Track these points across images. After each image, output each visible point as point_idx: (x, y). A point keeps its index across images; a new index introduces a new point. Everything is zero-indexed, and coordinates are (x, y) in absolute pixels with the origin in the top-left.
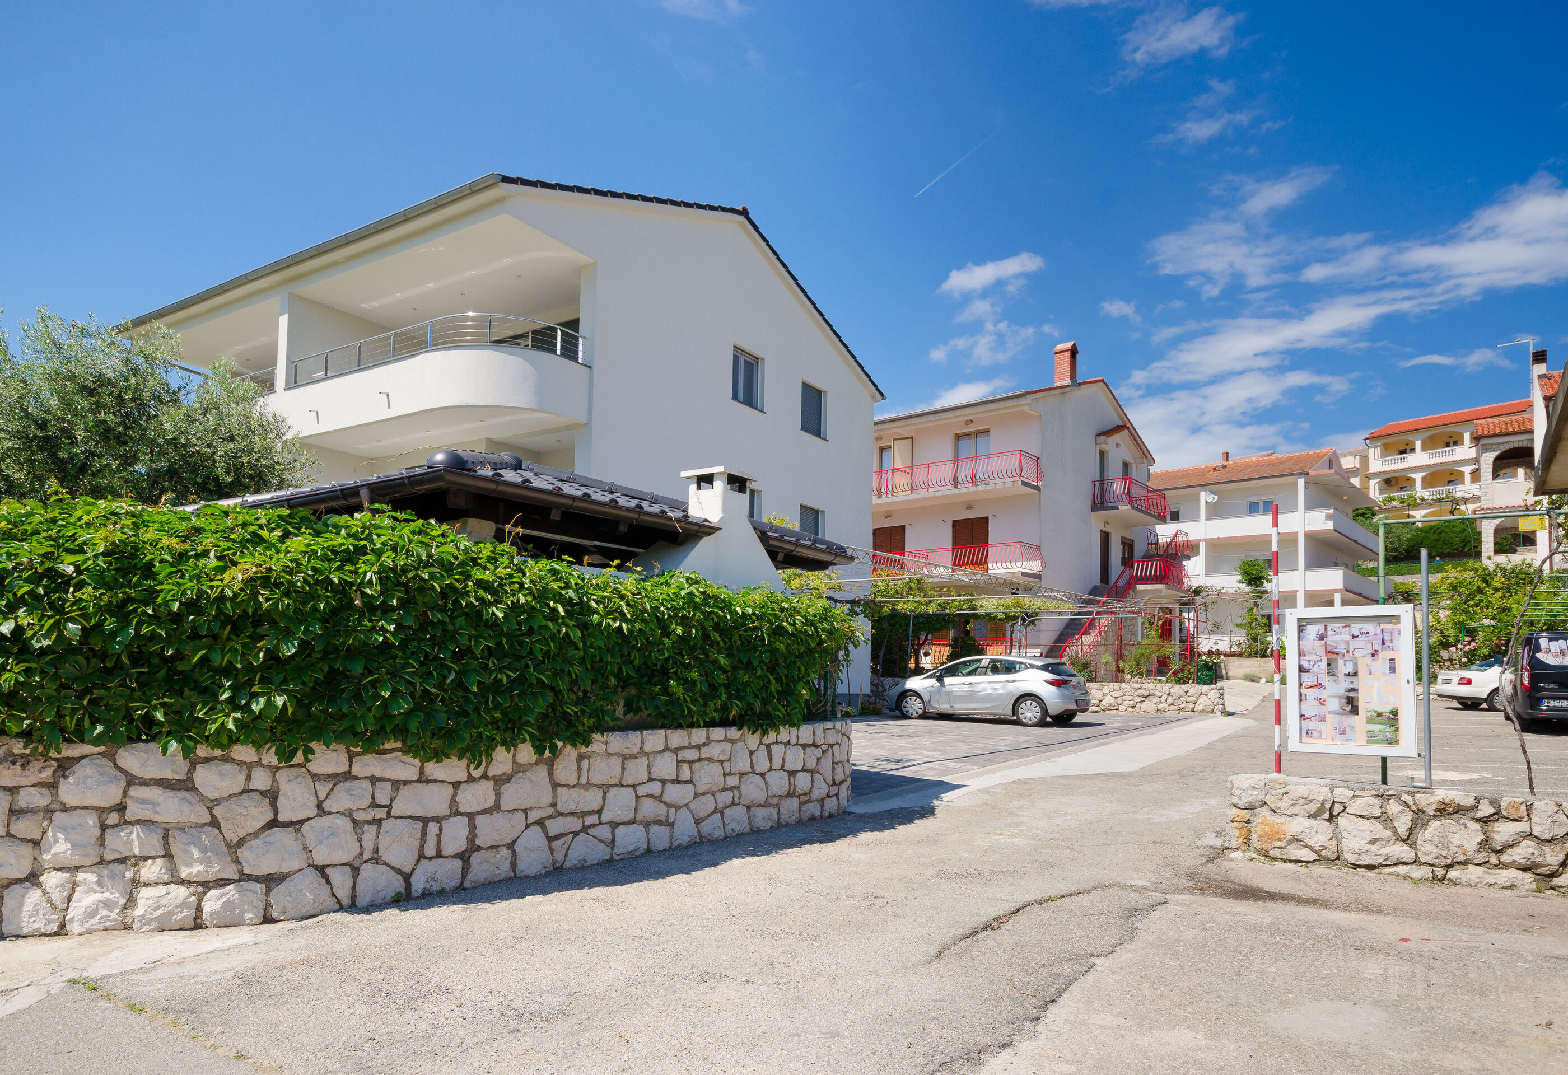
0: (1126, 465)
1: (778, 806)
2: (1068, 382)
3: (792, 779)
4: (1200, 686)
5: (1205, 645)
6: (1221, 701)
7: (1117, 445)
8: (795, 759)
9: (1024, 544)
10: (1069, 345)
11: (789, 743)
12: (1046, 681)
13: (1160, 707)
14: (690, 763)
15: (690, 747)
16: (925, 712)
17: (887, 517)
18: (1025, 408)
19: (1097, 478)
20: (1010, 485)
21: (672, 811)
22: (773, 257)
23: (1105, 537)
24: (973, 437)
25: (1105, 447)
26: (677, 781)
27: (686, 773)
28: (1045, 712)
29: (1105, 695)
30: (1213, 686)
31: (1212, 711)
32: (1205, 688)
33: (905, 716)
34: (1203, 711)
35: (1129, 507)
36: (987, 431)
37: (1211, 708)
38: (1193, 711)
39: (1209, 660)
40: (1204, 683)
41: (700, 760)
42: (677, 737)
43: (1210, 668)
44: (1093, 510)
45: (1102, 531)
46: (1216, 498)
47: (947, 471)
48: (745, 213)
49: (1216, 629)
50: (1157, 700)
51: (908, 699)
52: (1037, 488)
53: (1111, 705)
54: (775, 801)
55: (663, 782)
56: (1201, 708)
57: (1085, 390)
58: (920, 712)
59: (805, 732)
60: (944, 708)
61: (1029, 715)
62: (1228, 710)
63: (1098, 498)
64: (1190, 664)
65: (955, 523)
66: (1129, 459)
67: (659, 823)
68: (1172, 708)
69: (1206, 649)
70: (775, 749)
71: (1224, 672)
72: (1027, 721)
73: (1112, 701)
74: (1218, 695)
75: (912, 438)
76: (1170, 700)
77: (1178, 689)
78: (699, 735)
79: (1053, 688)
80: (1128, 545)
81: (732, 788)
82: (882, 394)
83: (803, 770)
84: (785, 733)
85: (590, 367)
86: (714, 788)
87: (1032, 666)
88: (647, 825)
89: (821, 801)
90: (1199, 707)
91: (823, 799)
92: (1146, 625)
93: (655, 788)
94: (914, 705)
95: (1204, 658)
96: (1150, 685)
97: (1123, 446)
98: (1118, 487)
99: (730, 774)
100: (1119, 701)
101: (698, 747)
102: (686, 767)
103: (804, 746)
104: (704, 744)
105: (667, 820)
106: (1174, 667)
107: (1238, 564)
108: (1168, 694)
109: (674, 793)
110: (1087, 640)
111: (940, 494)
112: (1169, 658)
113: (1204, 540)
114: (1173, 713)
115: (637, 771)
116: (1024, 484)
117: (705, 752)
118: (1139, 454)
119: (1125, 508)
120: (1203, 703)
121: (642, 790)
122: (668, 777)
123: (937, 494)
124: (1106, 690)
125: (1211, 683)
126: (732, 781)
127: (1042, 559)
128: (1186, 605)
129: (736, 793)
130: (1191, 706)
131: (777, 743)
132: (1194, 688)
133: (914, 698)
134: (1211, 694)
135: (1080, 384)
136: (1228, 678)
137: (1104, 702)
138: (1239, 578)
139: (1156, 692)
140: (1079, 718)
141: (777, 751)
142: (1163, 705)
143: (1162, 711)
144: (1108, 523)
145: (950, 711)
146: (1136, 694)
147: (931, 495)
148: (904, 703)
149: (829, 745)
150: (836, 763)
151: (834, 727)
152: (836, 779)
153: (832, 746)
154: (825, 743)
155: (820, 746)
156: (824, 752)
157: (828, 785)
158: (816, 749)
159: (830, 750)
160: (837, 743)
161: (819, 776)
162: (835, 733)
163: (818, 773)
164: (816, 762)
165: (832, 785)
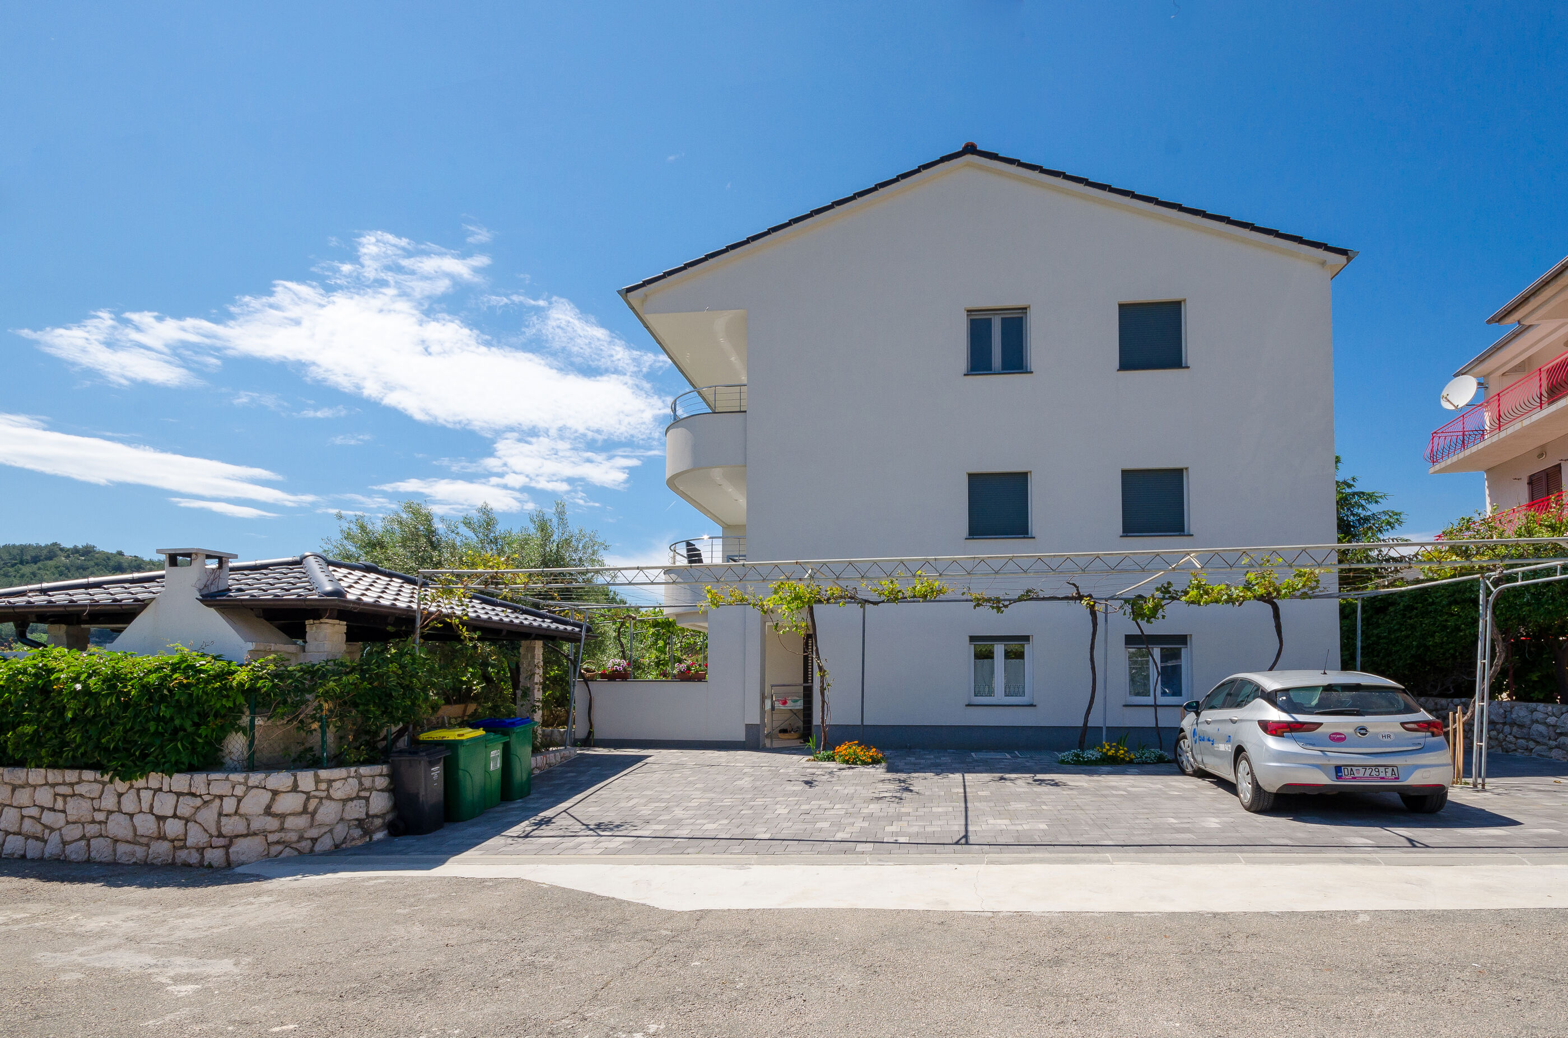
1: (148, 845)
3: (161, 823)
8: (165, 805)
11: (160, 789)
14: (65, 796)
15: (64, 783)
21: (47, 831)
26: (52, 809)
27: (60, 804)
41: (74, 795)
42: (54, 776)
54: (144, 840)
55: (43, 808)
59: (180, 781)
67: (37, 838)
70: (143, 793)
78: (71, 776)
81: (100, 823)
83: (175, 816)
84: (155, 779)
86: (83, 820)
88: (27, 838)
89: (201, 850)
91: (204, 848)
93: (34, 812)
99: (99, 810)
101: (72, 785)
102: (60, 800)
103: (179, 794)
104: (77, 783)
105: (43, 838)
109: (48, 818)
115: (23, 797)
117: (78, 789)
121: (25, 812)
122: (45, 805)
126: (100, 816)
129: (103, 826)
131: (147, 788)
141: (146, 795)
149: (216, 796)
150: (226, 815)
151: (227, 779)
152: (224, 831)
153: (221, 797)
154: (209, 794)
155: (200, 796)
156: (205, 802)
157: (211, 836)
158: (194, 798)
159: (217, 801)
160: (232, 795)
161: (198, 825)
162: (229, 785)
163: (196, 822)
164: (193, 810)
165: (218, 836)
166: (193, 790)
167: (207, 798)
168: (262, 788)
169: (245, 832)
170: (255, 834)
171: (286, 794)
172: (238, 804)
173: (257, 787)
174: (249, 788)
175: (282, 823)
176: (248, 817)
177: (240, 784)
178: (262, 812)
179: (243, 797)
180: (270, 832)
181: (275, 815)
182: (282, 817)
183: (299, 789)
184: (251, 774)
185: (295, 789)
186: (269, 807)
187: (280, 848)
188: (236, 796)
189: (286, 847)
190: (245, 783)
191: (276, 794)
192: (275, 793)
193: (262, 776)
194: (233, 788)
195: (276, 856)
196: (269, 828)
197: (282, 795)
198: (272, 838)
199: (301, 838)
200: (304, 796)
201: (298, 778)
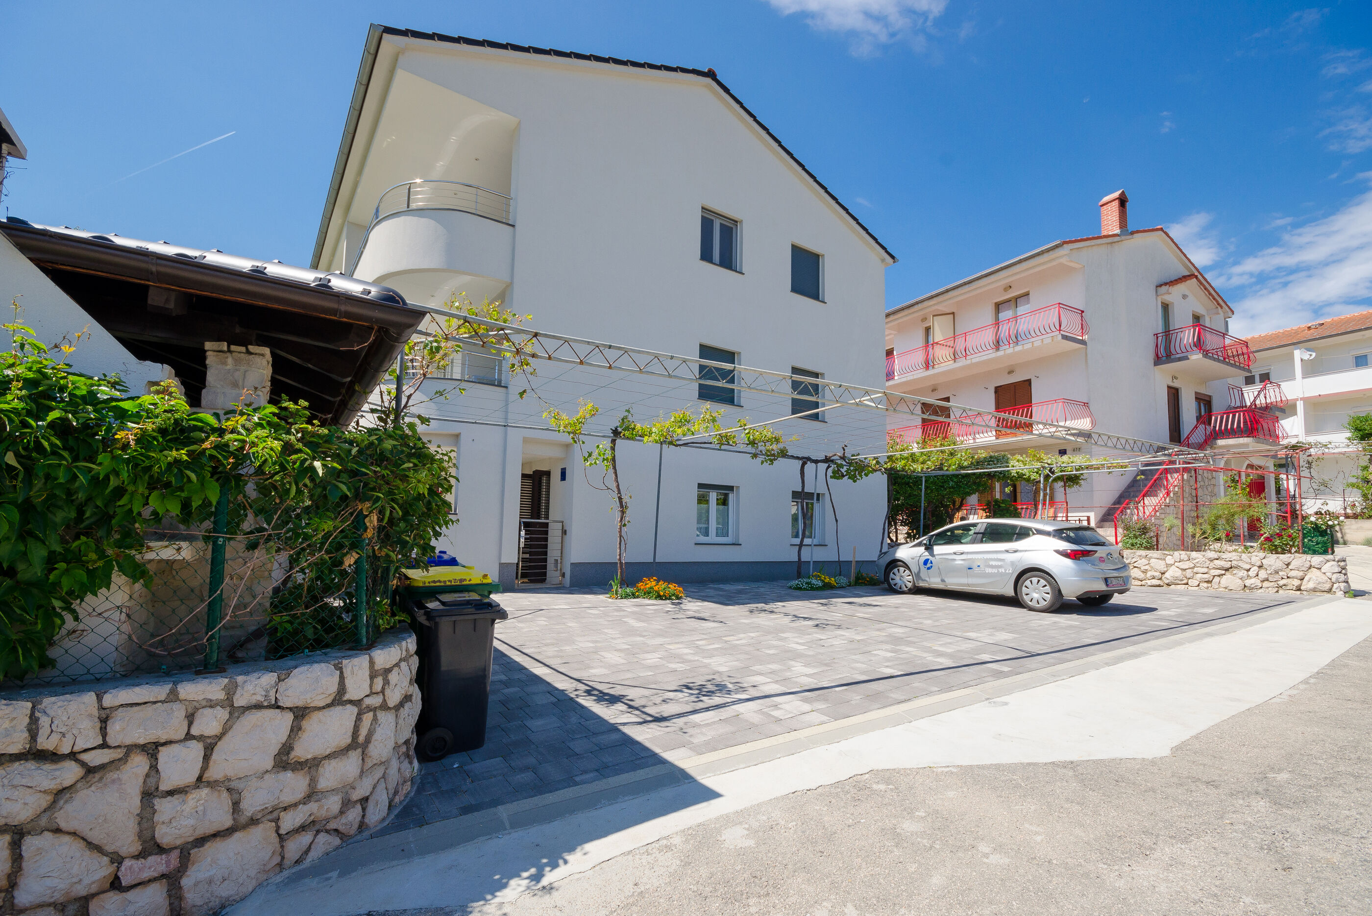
0: (1197, 318)
2: (1118, 231)
4: (1309, 557)
5: (1310, 507)
6: (1342, 578)
7: (1185, 297)
9: (1067, 401)
10: (1116, 194)
12: (1058, 552)
13: (1248, 583)
16: (914, 586)
17: (933, 391)
18: (1064, 261)
19: (1160, 329)
20: (1052, 342)
22: (750, 120)
23: (1174, 395)
24: (1013, 303)
25: (1168, 298)
28: (1058, 593)
29: (1168, 566)
30: (1330, 557)
31: (1330, 591)
32: (1317, 559)
33: (893, 590)
34: (1314, 590)
35: (1201, 356)
36: (1027, 294)
37: (1327, 586)
38: (1299, 589)
39: (1320, 522)
40: (1315, 552)
43: (1323, 533)
44: (1156, 364)
45: (1169, 387)
46: (1314, 354)
47: (988, 336)
48: (711, 74)
49: (1323, 488)
50: (1243, 573)
51: (895, 570)
52: (1083, 342)
53: (1177, 578)
56: (1311, 585)
57: (1139, 240)
58: (910, 585)
60: (934, 582)
61: (1036, 596)
62: (1354, 586)
63: (1162, 352)
64: (1292, 527)
65: (997, 390)
66: (1201, 311)
68: (1266, 584)
69: (1311, 511)
71: (1339, 535)
72: (1033, 604)
73: (1179, 573)
74: (1337, 569)
75: (953, 313)
76: (1263, 574)
77: (1274, 561)
79: (1068, 562)
80: (1205, 402)
82: (893, 257)
85: (513, 226)
87: (1040, 532)
90: (1307, 585)
92: (1229, 483)
94: (903, 578)
95: (1313, 519)
96: (1231, 553)
97: (1191, 298)
98: (1188, 337)
100: (1189, 573)
106: (1266, 532)
107: (1347, 420)
108: (1260, 567)
110: (1150, 502)
111: (977, 360)
112: (1259, 520)
113: (1301, 399)
114: (1268, 593)
116: (1065, 337)
118: (1212, 304)
119: (1196, 357)
120: (1313, 579)
123: (974, 361)
124: (1169, 560)
125: (1325, 552)
127: (1091, 415)
128: (1284, 465)
130: (1296, 582)
132: (1299, 560)
133: (902, 569)
134: (1326, 568)
135: (1132, 233)
136: (1345, 543)
137: (1167, 575)
138: (1349, 435)
139: (1241, 564)
140: (1117, 599)
142: (1253, 581)
143: (1251, 589)
144: (1176, 378)
145: (941, 586)
146: (1212, 565)
147: (968, 362)
148: (892, 575)
149: (130, 749)
150: (171, 793)
151: (173, 697)
152: (166, 835)
153: (152, 750)
154: (104, 745)
155: (73, 756)
156: (90, 770)
157: (117, 859)
158: (48, 767)
159: (139, 764)
160: (189, 737)
161: (66, 839)
162: (179, 712)
163: (58, 831)
164: (45, 801)
165: (142, 855)
166: (45, 743)
167: (95, 758)
168: (270, 707)
169: (228, 822)
170: (253, 821)
171: (326, 712)
172: (207, 758)
173: (258, 706)
174: (236, 712)
175: (313, 782)
176: (233, 785)
177: (211, 704)
178: (269, 763)
179: (219, 737)
180: (285, 809)
181: (299, 766)
182: (312, 765)
183: (347, 697)
184: (240, 679)
185: (339, 699)
186: (287, 748)
187: (306, 838)
188: (200, 738)
189: (318, 832)
190: (228, 702)
191: (303, 716)
192: (300, 713)
193: (268, 679)
194: (190, 718)
195: (297, 862)
196: (288, 798)
197: (316, 716)
198: (289, 821)
199: (347, 804)
200: (355, 710)
201: (347, 672)
